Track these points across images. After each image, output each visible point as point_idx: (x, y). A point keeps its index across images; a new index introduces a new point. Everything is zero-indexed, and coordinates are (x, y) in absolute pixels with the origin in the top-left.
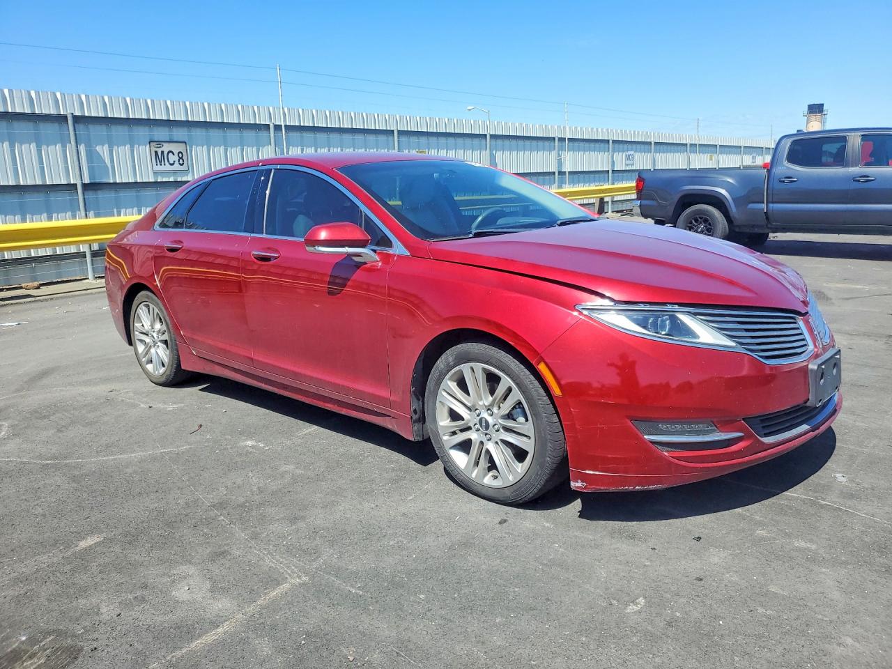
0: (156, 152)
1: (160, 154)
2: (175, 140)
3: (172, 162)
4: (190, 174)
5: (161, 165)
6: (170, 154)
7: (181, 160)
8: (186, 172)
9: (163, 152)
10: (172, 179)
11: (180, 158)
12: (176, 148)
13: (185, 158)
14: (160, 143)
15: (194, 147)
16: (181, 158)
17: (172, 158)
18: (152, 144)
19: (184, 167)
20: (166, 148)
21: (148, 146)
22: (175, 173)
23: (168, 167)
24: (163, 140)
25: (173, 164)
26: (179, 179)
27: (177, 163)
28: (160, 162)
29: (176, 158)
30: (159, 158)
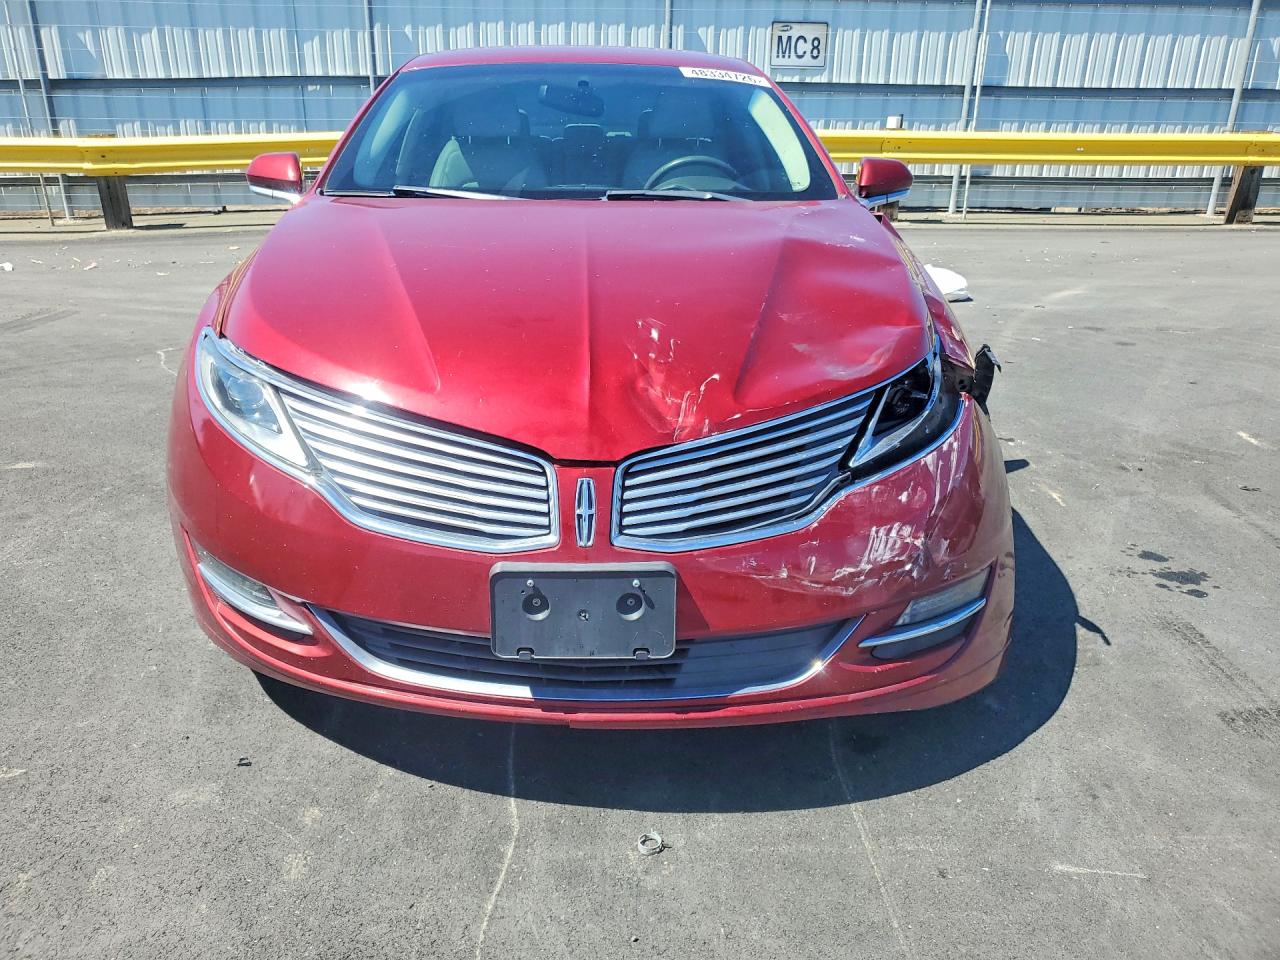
0: (780, 38)
1: (785, 40)
2: (812, 19)
3: (800, 53)
4: (826, 73)
5: (784, 57)
6: (801, 41)
7: (815, 51)
8: (820, 69)
9: (790, 38)
10: (796, 79)
11: (814, 48)
12: (810, 32)
13: (822, 47)
14: (787, 24)
15: (840, 31)
16: (817, 48)
17: (802, 47)
18: (776, 25)
19: (819, 62)
20: (796, 31)
21: (770, 29)
22: (803, 70)
23: (793, 61)
24: (793, 20)
25: (800, 57)
26: (808, 80)
27: (808, 54)
28: (784, 53)
29: (808, 47)
30: (784, 46)
